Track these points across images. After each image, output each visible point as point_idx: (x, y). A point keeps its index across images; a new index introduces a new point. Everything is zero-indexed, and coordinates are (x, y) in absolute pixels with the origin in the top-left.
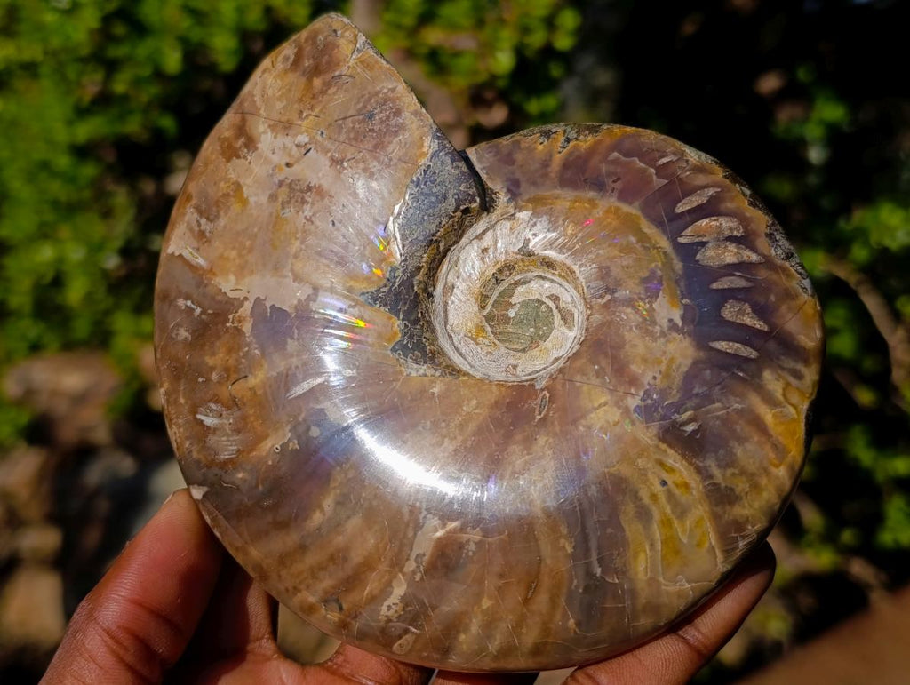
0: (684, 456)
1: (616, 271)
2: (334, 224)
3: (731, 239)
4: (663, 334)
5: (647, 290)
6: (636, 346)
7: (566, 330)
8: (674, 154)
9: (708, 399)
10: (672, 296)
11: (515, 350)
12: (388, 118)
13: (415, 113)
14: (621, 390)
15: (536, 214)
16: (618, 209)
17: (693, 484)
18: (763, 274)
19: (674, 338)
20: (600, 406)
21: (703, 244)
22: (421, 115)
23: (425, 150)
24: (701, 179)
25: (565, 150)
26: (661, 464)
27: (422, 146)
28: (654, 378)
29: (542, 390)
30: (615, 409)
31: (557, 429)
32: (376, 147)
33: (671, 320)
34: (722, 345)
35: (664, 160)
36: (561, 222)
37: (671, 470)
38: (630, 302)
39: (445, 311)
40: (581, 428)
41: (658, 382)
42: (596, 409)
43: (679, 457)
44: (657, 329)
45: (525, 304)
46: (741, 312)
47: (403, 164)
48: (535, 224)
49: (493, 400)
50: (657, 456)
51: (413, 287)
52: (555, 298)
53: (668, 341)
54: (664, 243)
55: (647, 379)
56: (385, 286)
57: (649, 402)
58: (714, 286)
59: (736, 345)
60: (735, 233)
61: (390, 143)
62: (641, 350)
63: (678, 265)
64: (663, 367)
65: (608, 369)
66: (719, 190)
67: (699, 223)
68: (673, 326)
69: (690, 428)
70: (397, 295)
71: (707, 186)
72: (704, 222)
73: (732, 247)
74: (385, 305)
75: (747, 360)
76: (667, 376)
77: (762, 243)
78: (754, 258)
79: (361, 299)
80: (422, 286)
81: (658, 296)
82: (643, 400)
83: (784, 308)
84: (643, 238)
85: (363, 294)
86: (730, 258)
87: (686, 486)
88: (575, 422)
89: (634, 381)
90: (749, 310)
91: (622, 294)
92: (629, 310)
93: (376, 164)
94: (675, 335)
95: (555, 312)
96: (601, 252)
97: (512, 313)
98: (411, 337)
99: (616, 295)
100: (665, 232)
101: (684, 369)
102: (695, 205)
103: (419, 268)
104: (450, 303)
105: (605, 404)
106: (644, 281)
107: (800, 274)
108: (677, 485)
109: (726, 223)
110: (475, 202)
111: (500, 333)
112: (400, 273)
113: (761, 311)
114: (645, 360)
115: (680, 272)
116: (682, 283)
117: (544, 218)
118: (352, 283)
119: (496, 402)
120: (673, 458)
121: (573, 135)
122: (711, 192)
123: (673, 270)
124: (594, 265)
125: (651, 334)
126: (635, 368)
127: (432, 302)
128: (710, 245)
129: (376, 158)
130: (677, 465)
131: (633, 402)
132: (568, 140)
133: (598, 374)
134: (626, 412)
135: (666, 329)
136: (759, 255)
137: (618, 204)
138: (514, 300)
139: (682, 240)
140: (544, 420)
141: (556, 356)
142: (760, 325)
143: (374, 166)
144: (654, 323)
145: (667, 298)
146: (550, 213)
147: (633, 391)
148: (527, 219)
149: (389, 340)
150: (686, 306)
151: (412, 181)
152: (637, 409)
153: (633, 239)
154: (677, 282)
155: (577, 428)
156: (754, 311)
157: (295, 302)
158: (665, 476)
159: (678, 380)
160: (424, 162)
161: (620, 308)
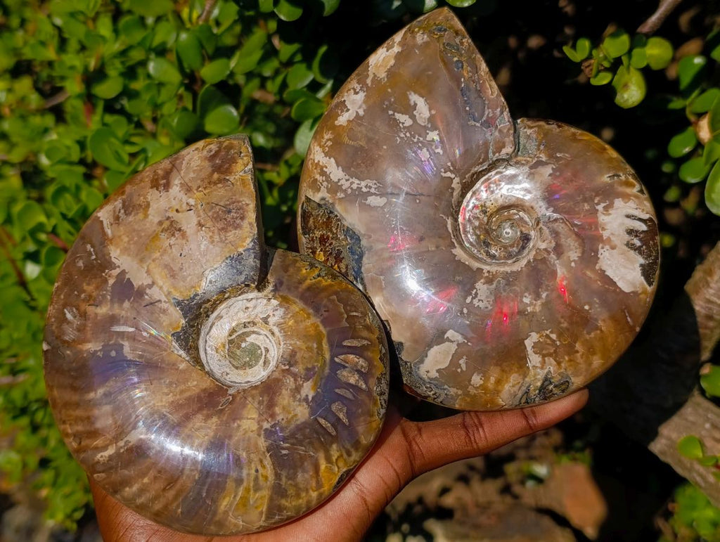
0: (273, 464)
1: (298, 356)
2: (181, 255)
3: (359, 372)
4: (300, 401)
5: (306, 375)
6: (284, 399)
7: (262, 370)
8: (362, 313)
9: (300, 443)
10: (315, 384)
11: (233, 365)
12: (237, 218)
13: (250, 224)
14: (265, 416)
15: (280, 305)
16: (318, 326)
17: (270, 479)
18: (363, 397)
19: (303, 406)
20: (250, 419)
21: (345, 367)
22: (253, 226)
23: (244, 244)
24: (365, 334)
25: (314, 280)
26: (261, 461)
27: (245, 242)
28: (283, 419)
29: (230, 395)
30: (256, 424)
31: (224, 419)
32: (223, 229)
33: (307, 396)
34: (322, 421)
35: (355, 314)
36: (289, 316)
37: (264, 467)
38: (295, 376)
39: (211, 327)
40: (236, 424)
41: (283, 422)
42: (248, 419)
43: (271, 463)
44: (299, 396)
45: (252, 344)
46: (341, 410)
47: (230, 245)
48: (277, 310)
49: (204, 387)
50: (261, 457)
51: (201, 308)
52: (267, 350)
53: (300, 405)
54: (327, 356)
55: (279, 418)
56: (188, 300)
57: (273, 429)
58: (337, 390)
59: (329, 425)
60: (363, 370)
61: (231, 231)
62: (285, 402)
63: (327, 371)
64: (290, 416)
65: (265, 403)
66: (369, 343)
67: (349, 355)
68: (306, 399)
69: (284, 452)
70: (191, 308)
71: (366, 339)
72: (351, 356)
73: (357, 376)
74: (182, 310)
75: (329, 434)
76: (289, 422)
77: (373, 381)
78: (364, 386)
79: (172, 301)
80: (206, 310)
81: (308, 381)
82: (272, 427)
83: (362, 419)
84: (320, 347)
85: (175, 298)
86: (352, 381)
87: (266, 478)
88: (234, 420)
89: (273, 416)
90: (345, 411)
91: (294, 369)
92: (292, 379)
93: (218, 237)
94: (305, 404)
95: (263, 357)
96: (298, 343)
97: (243, 345)
98: (185, 333)
99: (292, 368)
100: (331, 351)
101: (298, 422)
102: (354, 345)
103: (209, 301)
104: (216, 324)
105: (254, 419)
106: (307, 369)
107: (382, 405)
108: (262, 475)
109: (361, 362)
110: (254, 284)
111: (232, 352)
112: (198, 298)
113: (349, 414)
114: (284, 408)
115: (326, 375)
116: (323, 381)
117: (283, 310)
118: (172, 290)
119: (205, 389)
120: (268, 462)
121: (323, 274)
122: (365, 342)
123: (323, 371)
124: (290, 347)
125: (294, 397)
126: (277, 410)
127: (207, 320)
128: (347, 369)
129: (220, 234)
130: (268, 466)
131: (266, 425)
132: (319, 276)
133: (260, 403)
134: (261, 427)
135: (302, 398)
136: (367, 386)
137: (319, 323)
138: (247, 339)
139: (336, 360)
140: (222, 410)
141: (249, 380)
142: (345, 420)
143: (217, 238)
144: (299, 392)
145: (313, 384)
146: (287, 309)
147: (270, 420)
148: (275, 305)
149: (174, 329)
150: (318, 393)
151: (230, 257)
152: (266, 429)
153: (315, 346)
154: (321, 378)
155: (234, 422)
156: (347, 413)
157: (140, 283)
158: (259, 468)
159: (292, 426)
160: (241, 250)
161: (289, 376)
